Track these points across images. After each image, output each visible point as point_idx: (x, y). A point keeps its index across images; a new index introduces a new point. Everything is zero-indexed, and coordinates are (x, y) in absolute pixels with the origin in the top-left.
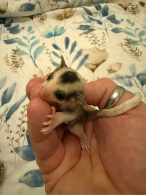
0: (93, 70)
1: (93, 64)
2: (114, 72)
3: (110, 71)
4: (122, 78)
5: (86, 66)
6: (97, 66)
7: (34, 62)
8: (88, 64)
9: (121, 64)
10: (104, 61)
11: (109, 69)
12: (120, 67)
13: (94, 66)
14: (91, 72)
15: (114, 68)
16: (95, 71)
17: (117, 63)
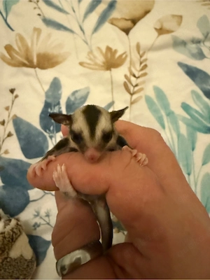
0: (127, 31)
1: (126, 20)
2: (168, 32)
3: (161, 31)
4: (184, 43)
5: (112, 24)
6: (134, 22)
7: (6, 21)
8: (116, 19)
9: (181, 17)
10: (147, 12)
11: (158, 28)
12: (179, 23)
13: (129, 24)
14: (124, 34)
15: (167, 26)
16: (131, 33)
17: (174, 16)
